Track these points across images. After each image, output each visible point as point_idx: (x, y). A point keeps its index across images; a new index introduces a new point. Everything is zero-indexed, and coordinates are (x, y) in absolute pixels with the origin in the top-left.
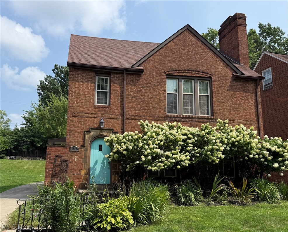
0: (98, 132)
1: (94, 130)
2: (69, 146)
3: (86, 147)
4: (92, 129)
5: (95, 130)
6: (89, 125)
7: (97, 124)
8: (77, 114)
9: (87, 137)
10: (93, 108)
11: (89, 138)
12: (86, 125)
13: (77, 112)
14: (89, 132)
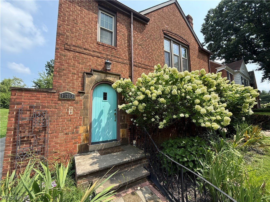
0: (102, 76)
1: (97, 73)
2: (58, 91)
3: (86, 94)
4: (94, 71)
5: (99, 73)
6: (90, 66)
7: (101, 66)
8: (73, 48)
9: (88, 80)
10: (95, 44)
11: (91, 82)
12: (85, 65)
13: (71, 44)
14: (90, 74)
